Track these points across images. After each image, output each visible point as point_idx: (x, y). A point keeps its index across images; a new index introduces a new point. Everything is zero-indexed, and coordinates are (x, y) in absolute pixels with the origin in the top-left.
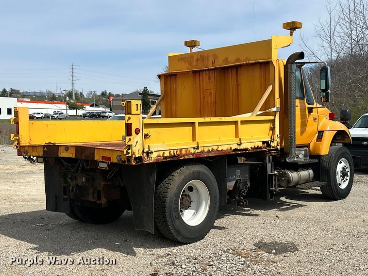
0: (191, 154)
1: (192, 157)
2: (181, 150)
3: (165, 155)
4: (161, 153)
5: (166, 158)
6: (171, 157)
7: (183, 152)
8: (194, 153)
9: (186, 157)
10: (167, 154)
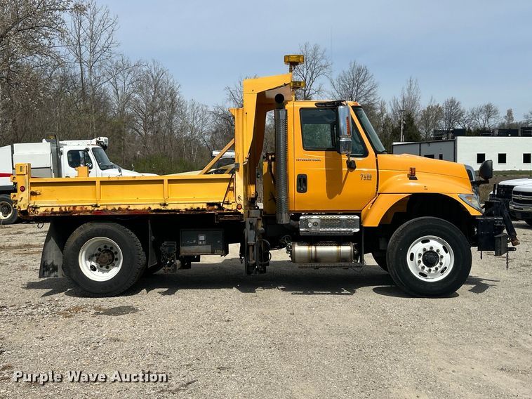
0: (88, 211)
1: (89, 214)
2: (75, 207)
3: (54, 210)
4: (50, 209)
5: (56, 213)
6: (61, 212)
7: (78, 209)
8: (93, 211)
9: (81, 214)
10: (56, 209)
